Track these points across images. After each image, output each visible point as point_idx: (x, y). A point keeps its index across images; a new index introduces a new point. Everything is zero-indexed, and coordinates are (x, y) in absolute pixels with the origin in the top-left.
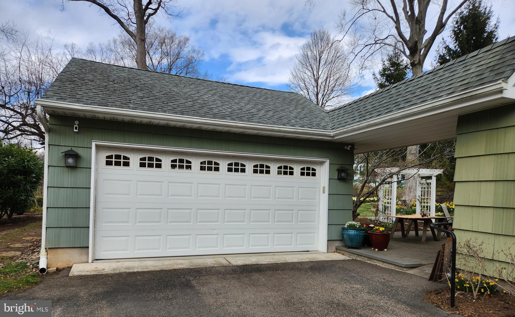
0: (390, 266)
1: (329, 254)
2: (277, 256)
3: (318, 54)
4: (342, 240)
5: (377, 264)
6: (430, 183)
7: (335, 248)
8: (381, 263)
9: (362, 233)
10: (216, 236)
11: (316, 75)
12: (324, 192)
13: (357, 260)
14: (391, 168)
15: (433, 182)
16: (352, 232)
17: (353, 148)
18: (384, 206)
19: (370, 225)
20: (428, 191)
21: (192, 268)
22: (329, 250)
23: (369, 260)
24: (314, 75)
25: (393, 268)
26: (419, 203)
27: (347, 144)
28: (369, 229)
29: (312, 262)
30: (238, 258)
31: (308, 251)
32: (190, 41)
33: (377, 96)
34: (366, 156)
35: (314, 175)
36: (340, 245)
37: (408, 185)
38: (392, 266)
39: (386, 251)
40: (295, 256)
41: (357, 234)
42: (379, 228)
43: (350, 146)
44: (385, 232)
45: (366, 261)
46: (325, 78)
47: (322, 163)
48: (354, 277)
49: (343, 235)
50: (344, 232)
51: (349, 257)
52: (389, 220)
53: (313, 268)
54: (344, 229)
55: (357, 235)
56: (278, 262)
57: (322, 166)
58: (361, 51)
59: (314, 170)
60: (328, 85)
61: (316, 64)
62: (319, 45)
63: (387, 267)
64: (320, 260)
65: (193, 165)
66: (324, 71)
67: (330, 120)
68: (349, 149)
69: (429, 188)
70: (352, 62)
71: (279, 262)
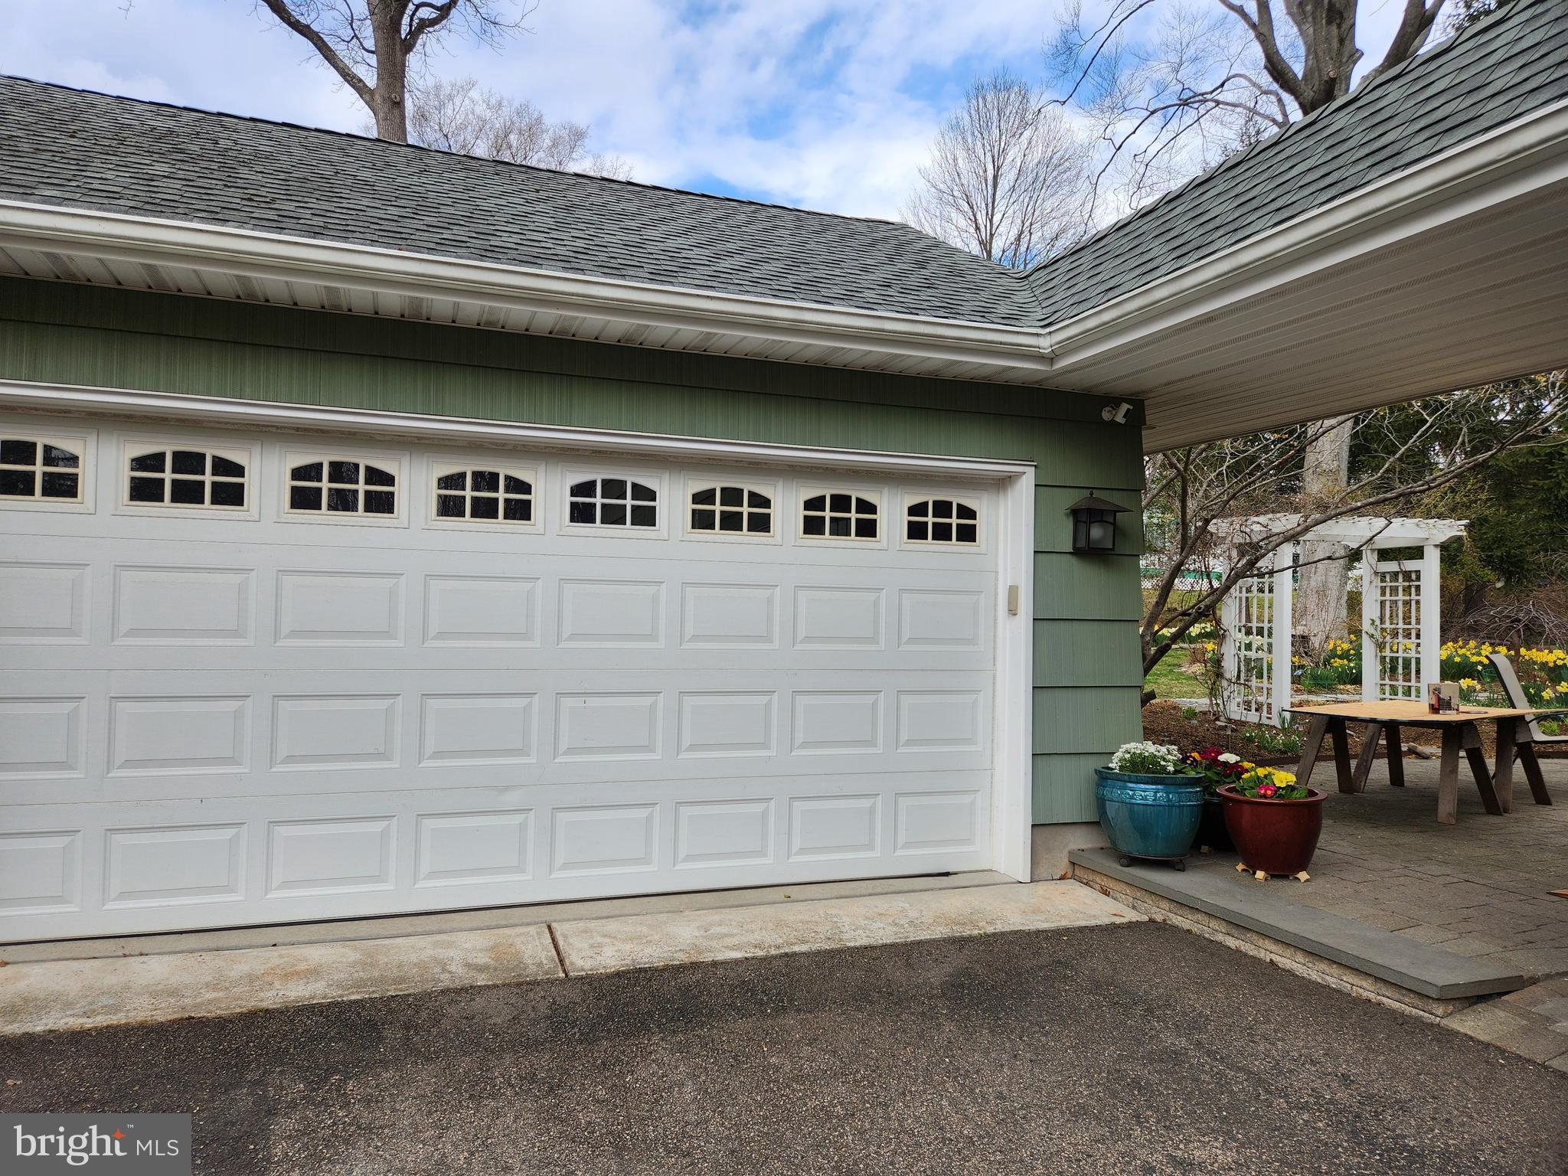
0: (1350, 978)
1: (1041, 888)
2: (801, 906)
3: (989, 159)
4: (1099, 822)
5: (1276, 958)
6: (1418, 572)
7: (1065, 862)
8: (1300, 957)
9: (1191, 798)
10: (518, 818)
11: (986, 226)
12: (1013, 612)
13: (1175, 929)
14: (1270, 516)
15: (1430, 568)
16: (1145, 793)
17: (1137, 419)
18: (1242, 659)
19: (1221, 753)
20: (1407, 603)
21: (353, 997)
22: (1042, 872)
23: (1234, 931)
24: (977, 228)
25: (1366, 994)
26: (1373, 646)
27: (1114, 401)
28: (1218, 774)
29: (960, 943)
30: (612, 926)
31: (947, 874)
32: (587, 141)
33: (1252, 163)
34: (1177, 468)
35: (968, 534)
36: (1090, 846)
37: (1313, 584)
38: (1364, 984)
39: (1307, 881)
40: (881, 904)
41: (1169, 800)
42: (1270, 774)
43: (1125, 407)
44: (1299, 796)
45: (1220, 937)
46: (1014, 232)
47: (1002, 483)
48: (1177, 1057)
49: (1101, 803)
50: (1106, 792)
51: (1134, 907)
52: (1265, 714)
53: (962, 985)
54: (1104, 776)
55: (1170, 806)
56: (796, 949)
57: (1001, 496)
58: (1134, 132)
59: (966, 512)
60: (1025, 260)
61: (985, 192)
62: (994, 127)
63: (1333, 982)
64: (1000, 927)
65: (401, 492)
66: (1011, 212)
67: (1035, 299)
68: (1120, 418)
69: (1413, 590)
70: (1104, 171)
71: (804, 948)
